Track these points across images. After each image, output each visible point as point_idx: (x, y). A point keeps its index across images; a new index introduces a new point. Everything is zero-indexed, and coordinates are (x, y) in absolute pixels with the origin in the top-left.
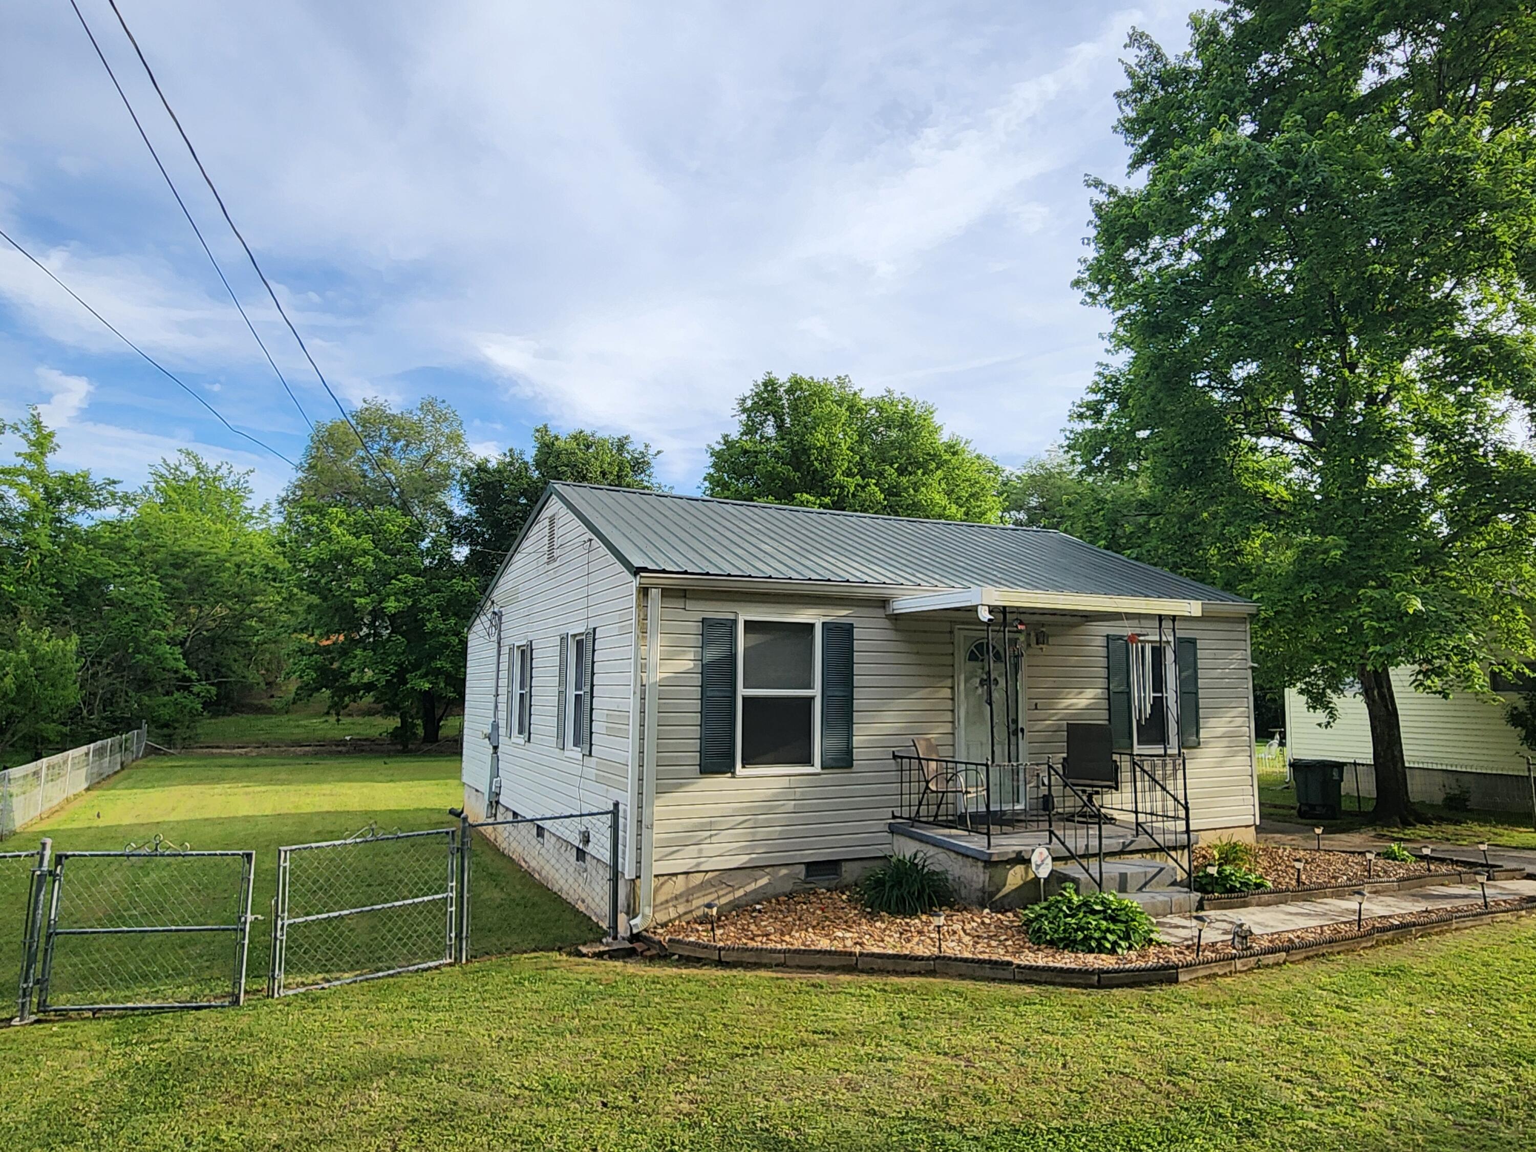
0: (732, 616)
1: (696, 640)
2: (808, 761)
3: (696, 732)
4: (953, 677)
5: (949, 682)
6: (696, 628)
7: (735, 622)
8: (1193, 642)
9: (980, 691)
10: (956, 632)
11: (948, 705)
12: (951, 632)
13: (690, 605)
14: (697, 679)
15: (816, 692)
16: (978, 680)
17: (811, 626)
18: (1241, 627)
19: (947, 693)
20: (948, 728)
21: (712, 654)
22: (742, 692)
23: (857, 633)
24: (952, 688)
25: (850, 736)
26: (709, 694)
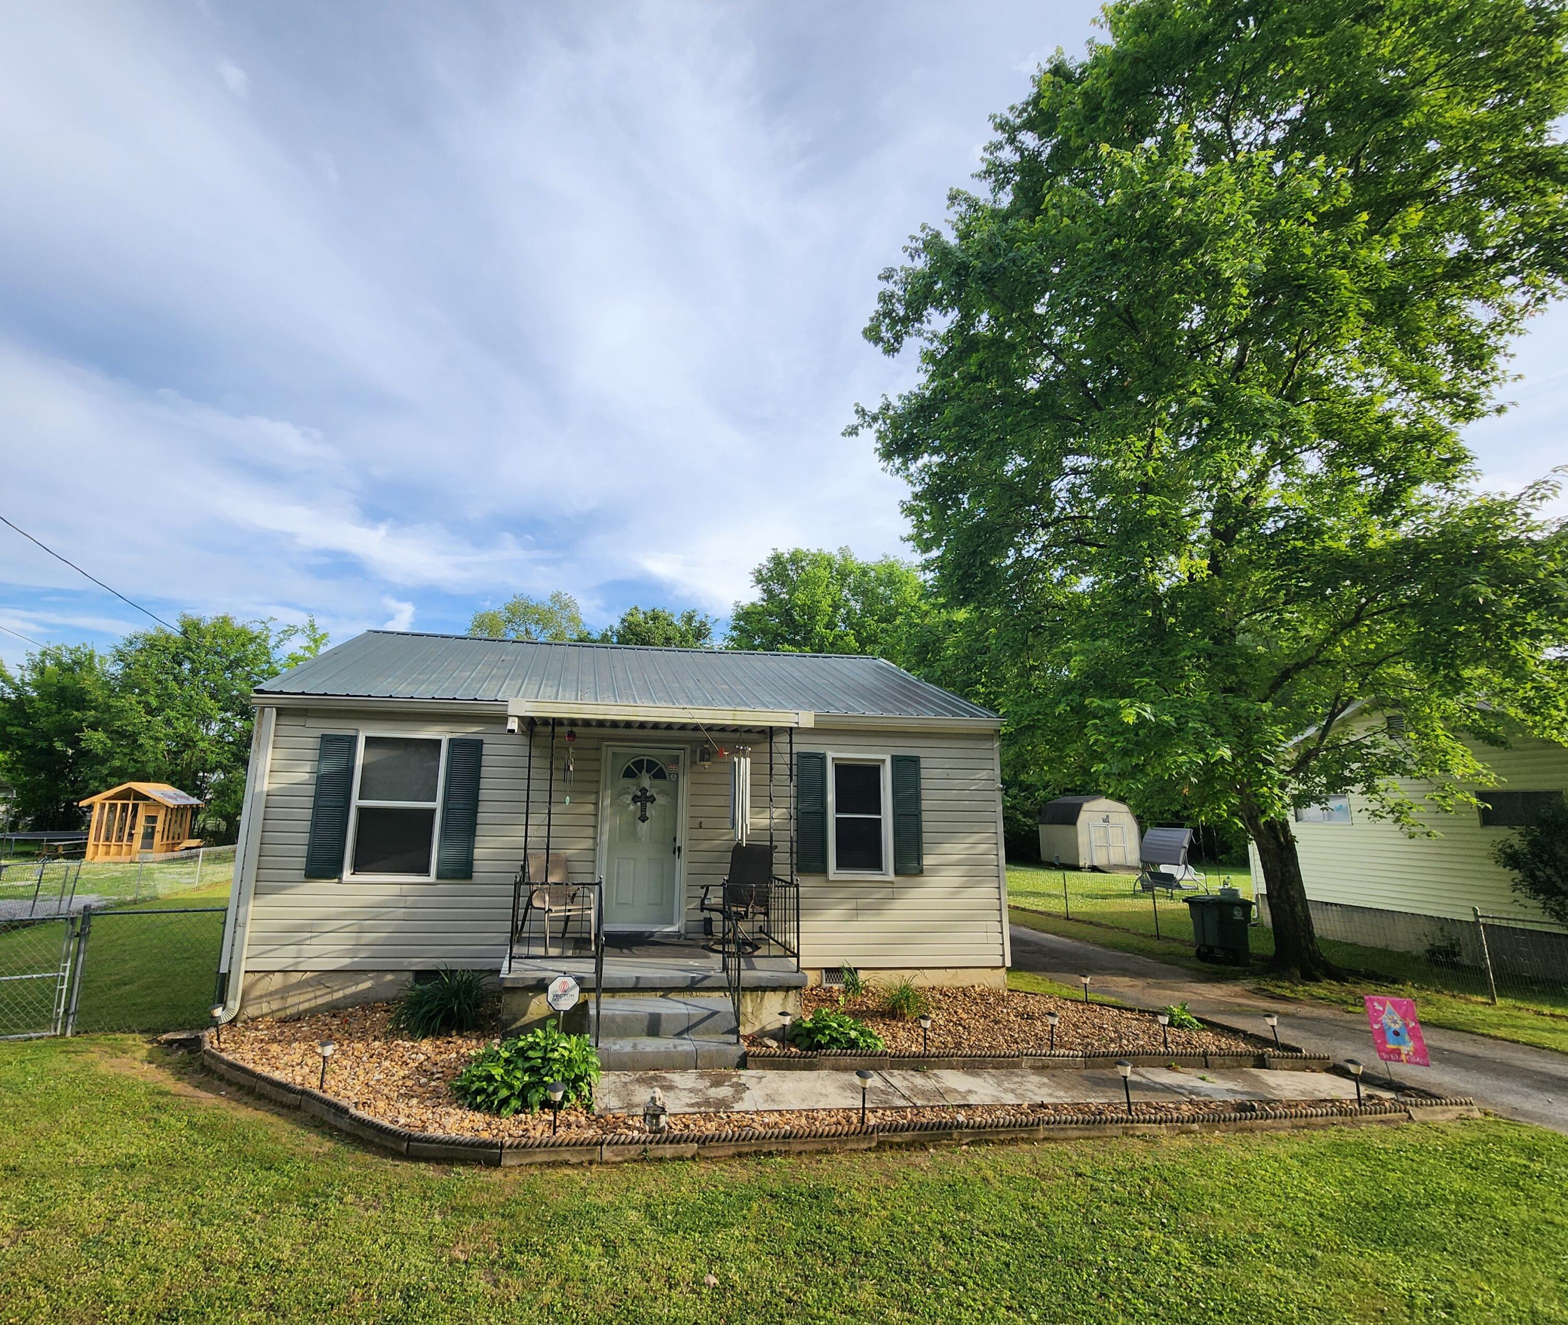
0: (352, 733)
1: (314, 754)
2: (425, 871)
3: (305, 838)
4: (597, 793)
5: (592, 798)
6: (315, 743)
7: (354, 739)
8: (915, 760)
9: (632, 807)
10: (604, 749)
11: (591, 820)
12: (598, 749)
13: (311, 723)
14: (311, 790)
15: (437, 805)
16: (630, 797)
17: (438, 743)
18: (988, 745)
19: (590, 808)
20: (588, 844)
21: (328, 767)
22: (356, 802)
23: (486, 749)
24: (596, 804)
25: (471, 848)
26: (321, 804)
